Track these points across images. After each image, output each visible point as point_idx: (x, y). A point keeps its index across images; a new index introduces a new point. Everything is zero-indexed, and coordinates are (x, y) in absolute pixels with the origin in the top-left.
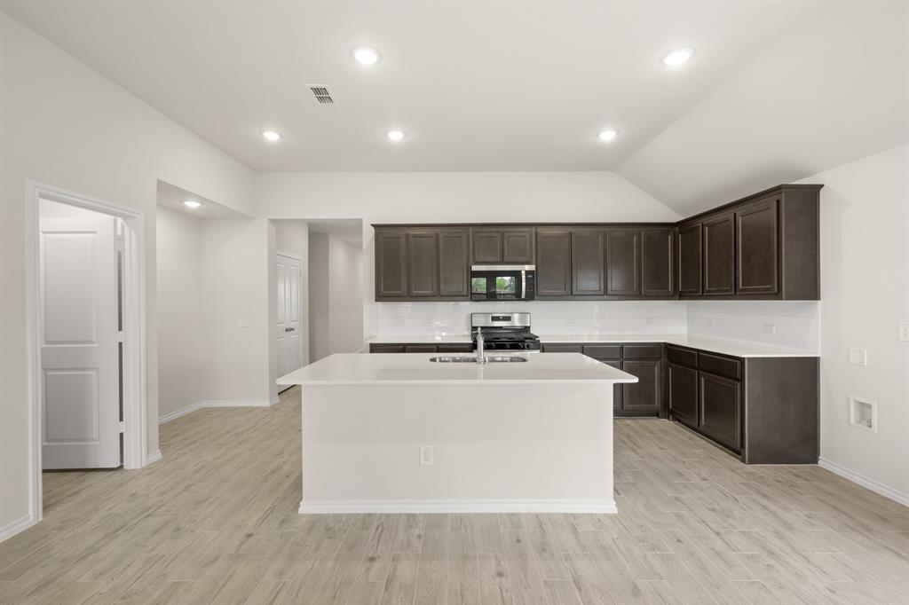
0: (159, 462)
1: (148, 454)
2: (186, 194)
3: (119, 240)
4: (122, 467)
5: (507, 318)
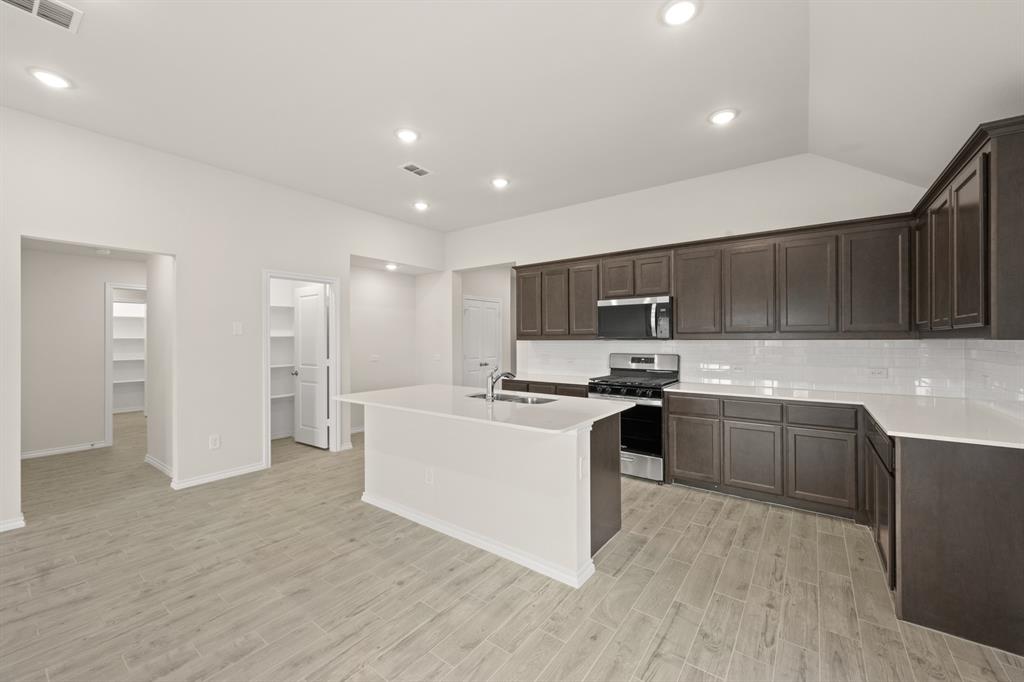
0: (348, 451)
1: (341, 443)
2: (385, 262)
3: (326, 299)
4: (328, 449)
5: (650, 360)
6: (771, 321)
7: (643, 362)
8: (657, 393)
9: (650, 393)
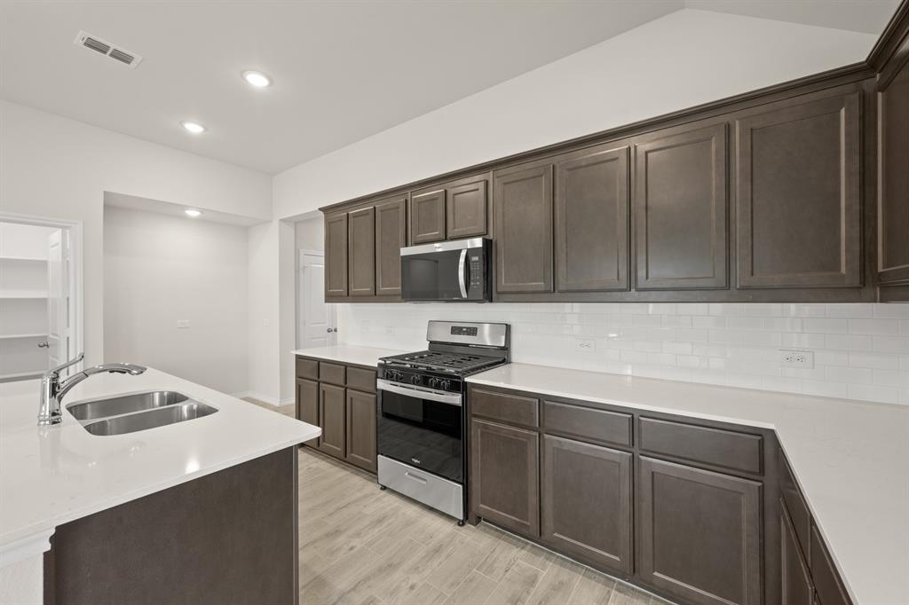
5: (472, 331)
6: (624, 273)
7: (464, 333)
8: (456, 385)
9: (446, 383)
